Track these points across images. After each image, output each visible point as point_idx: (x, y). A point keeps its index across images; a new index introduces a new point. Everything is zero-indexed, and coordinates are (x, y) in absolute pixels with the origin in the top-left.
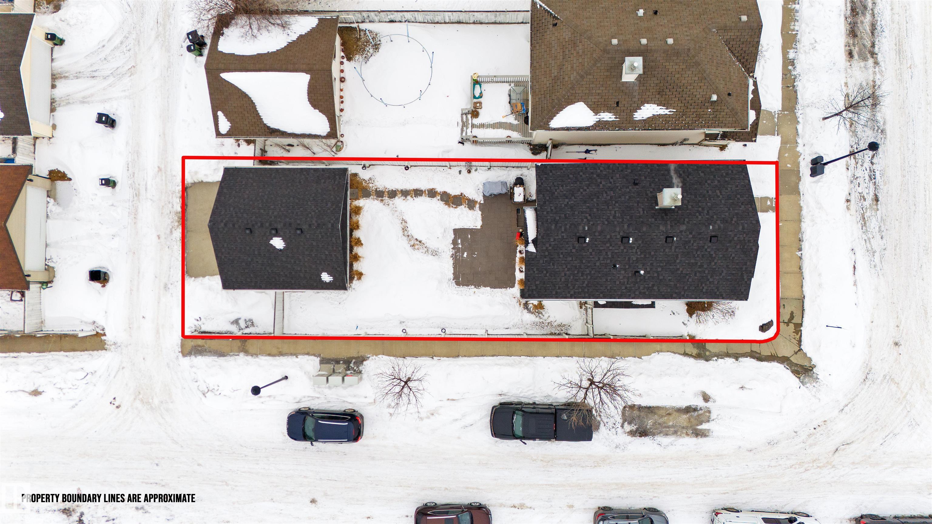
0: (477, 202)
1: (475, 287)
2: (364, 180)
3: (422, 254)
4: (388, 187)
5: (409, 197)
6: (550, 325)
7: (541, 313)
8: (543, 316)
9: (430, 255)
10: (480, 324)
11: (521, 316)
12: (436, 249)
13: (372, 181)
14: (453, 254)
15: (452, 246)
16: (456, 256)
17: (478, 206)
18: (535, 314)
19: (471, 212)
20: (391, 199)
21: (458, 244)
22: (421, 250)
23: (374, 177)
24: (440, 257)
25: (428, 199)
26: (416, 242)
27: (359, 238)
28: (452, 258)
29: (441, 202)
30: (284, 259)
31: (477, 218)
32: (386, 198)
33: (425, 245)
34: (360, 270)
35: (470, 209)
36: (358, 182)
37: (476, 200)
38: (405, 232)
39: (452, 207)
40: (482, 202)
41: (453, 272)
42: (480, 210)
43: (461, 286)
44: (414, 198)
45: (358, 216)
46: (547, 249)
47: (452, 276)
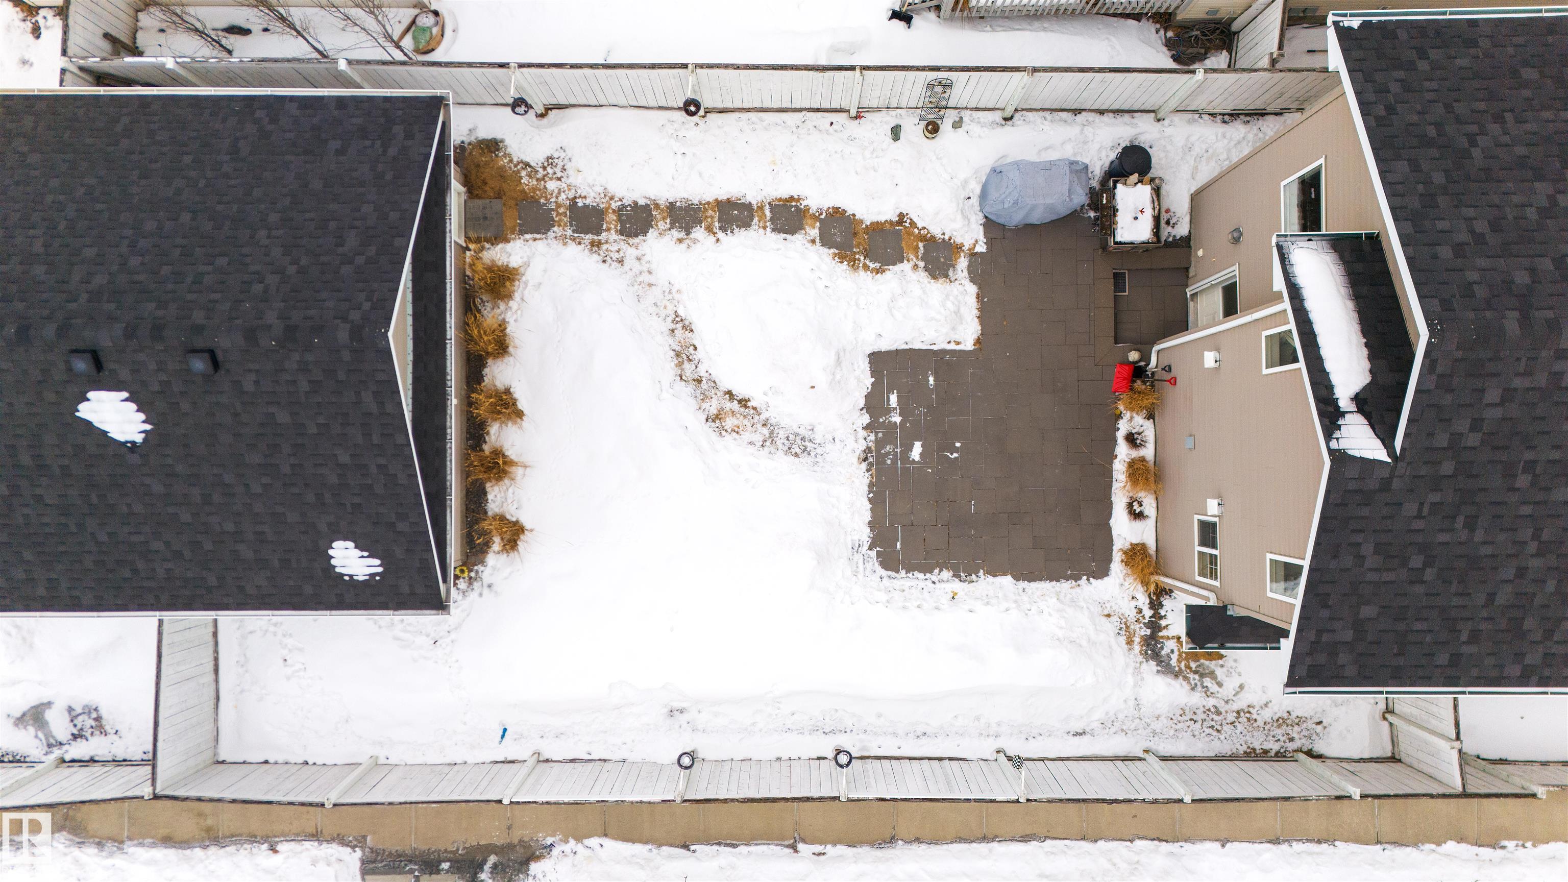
0: (959, 247)
1: (956, 575)
2: (527, 165)
3: (751, 449)
4: (618, 195)
5: (699, 233)
6: (1243, 720)
7: (1212, 675)
8: (1220, 685)
9: (780, 453)
10: (978, 718)
11: (1136, 685)
12: (802, 432)
13: (558, 170)
14: (868, 450)
15: (866, 419)
16: (880, 459)
17: (963, 263)
18: (1186, 678)
19: (937, 288)
20: (631, 241)
21: (889, 411)
22: (747, 436)
23: (563, 155)
24: (819, 459)
25: (773, 239)
26: (728, 405)
27: (508, 391)
28: (864, 466)
29: (824, 250)
30: (158, 488)
31: (962, 309)
32: (611, 237)
33: (763, 417)
34: (513, 514)
35: (934, 277)
36: (502, 174)
37: (959, 240)
38: (687, 365)
39: (866, 267)
40: (981, 248)
41: (868, 516)
42: (972, 280)
43: (903, 573)
44: (720, 235)
45: (502, 306)
46: (1455, 446)
47: (864, 534)
